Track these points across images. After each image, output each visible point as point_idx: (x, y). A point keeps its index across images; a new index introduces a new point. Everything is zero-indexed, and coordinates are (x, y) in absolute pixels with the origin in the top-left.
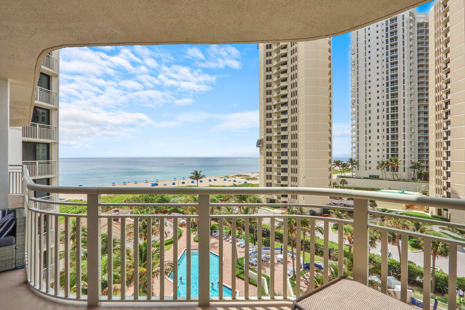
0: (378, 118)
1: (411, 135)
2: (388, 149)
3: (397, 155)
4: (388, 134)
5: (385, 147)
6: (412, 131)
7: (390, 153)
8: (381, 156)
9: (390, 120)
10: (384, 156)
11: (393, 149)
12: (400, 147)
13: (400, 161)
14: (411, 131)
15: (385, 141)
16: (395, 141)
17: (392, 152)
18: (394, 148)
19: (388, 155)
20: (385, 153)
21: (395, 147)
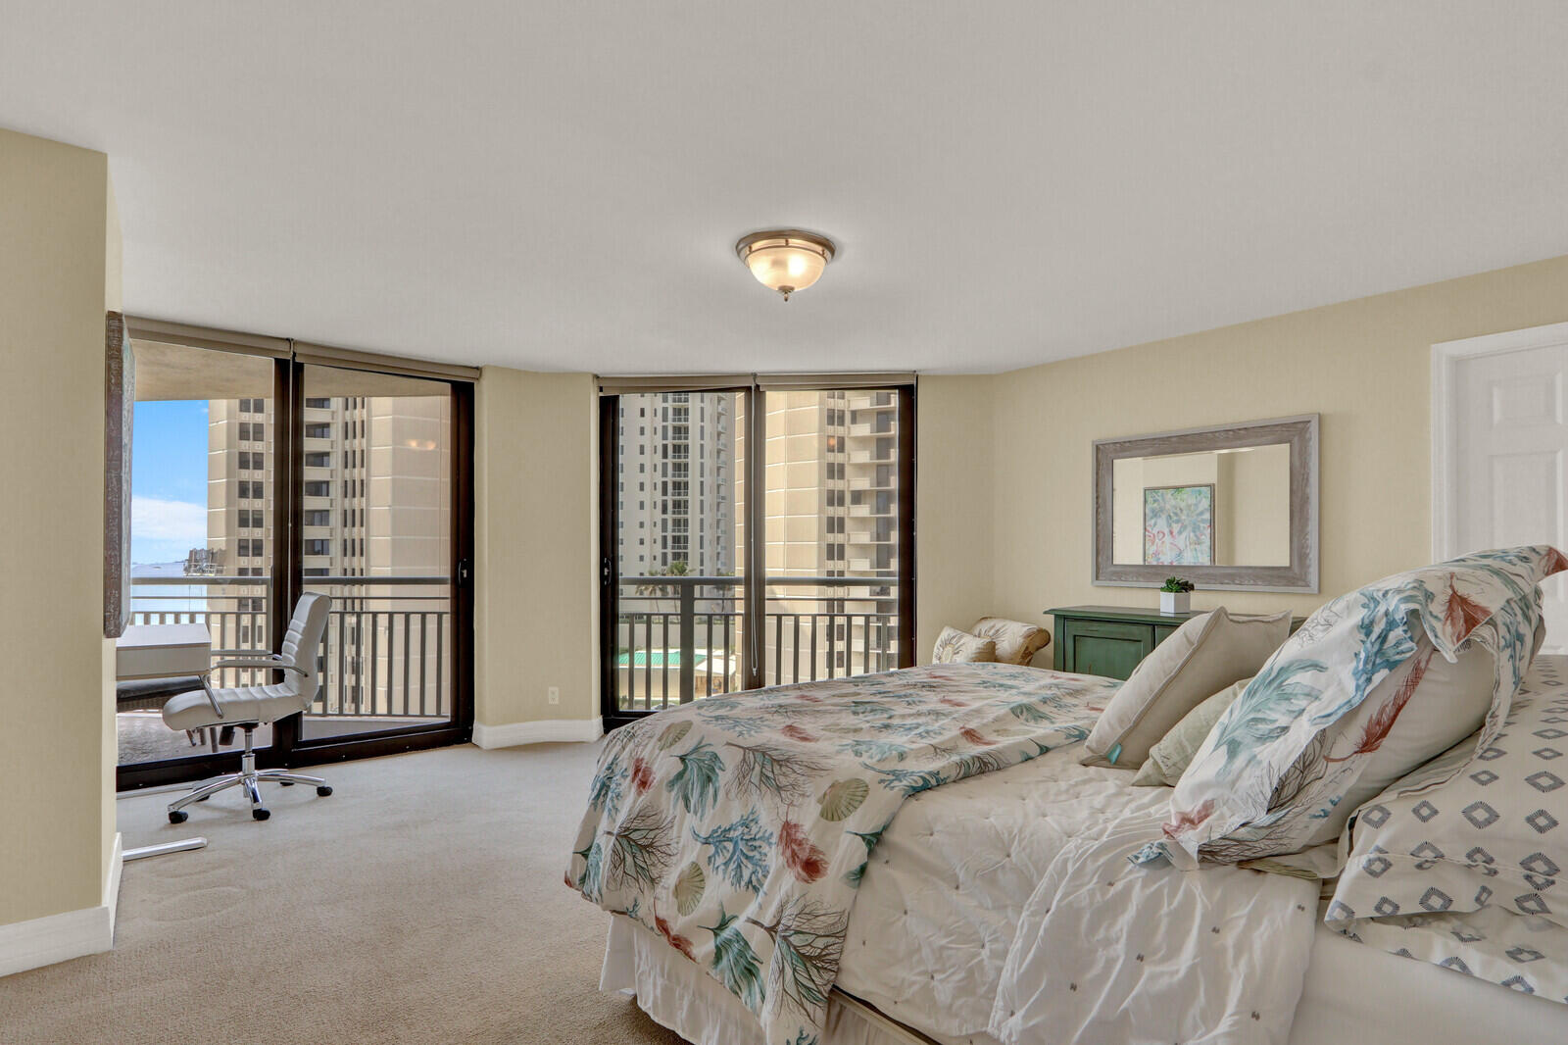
0: (642, 453)
1: (718, 504)
2: (665, 538)
3: (686, 556)
4: (665, 498)
5: (658, 534)
6: (722, 493)
7: (669, 551)
8: (647, 559)
9: (670, 461)
10: (655, 558)
11: (676, 540)
12: (693, 532)
13: (691, 571)
14: (718, 493)
15: (658, 516)
16: (682, 516)
17: (673, 548)
18: (679, 537)
19: (665, 555)
20: (658, 550)
21: (682, 534)
